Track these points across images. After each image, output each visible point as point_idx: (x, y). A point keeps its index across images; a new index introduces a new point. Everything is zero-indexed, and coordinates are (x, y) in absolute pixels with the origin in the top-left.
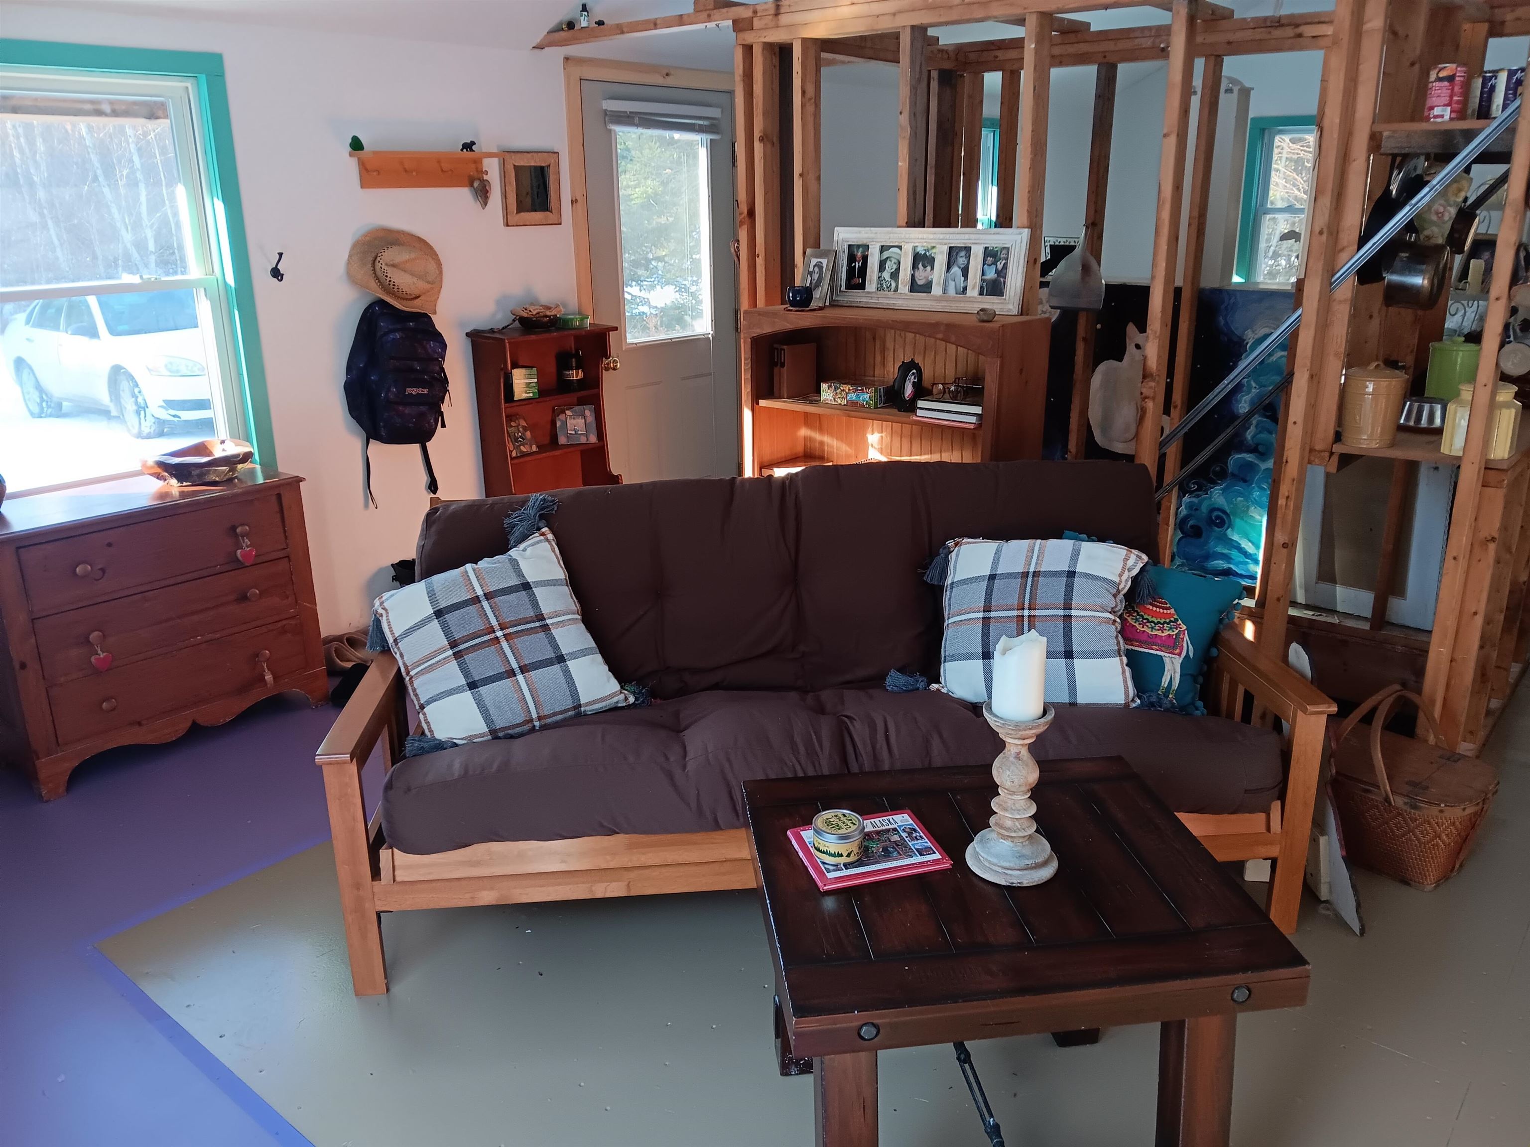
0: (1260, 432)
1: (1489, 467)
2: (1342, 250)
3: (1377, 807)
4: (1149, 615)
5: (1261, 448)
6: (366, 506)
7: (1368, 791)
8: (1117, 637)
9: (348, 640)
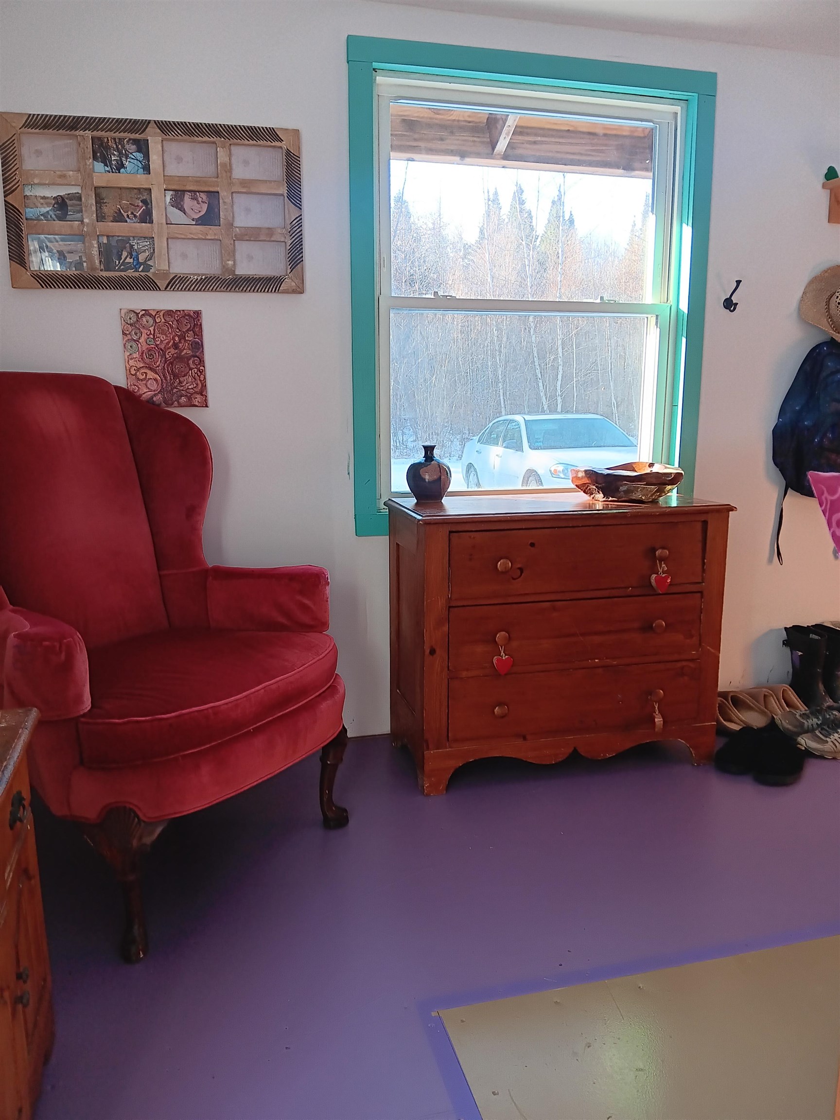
6: (770, 561)
9: (732, 697)
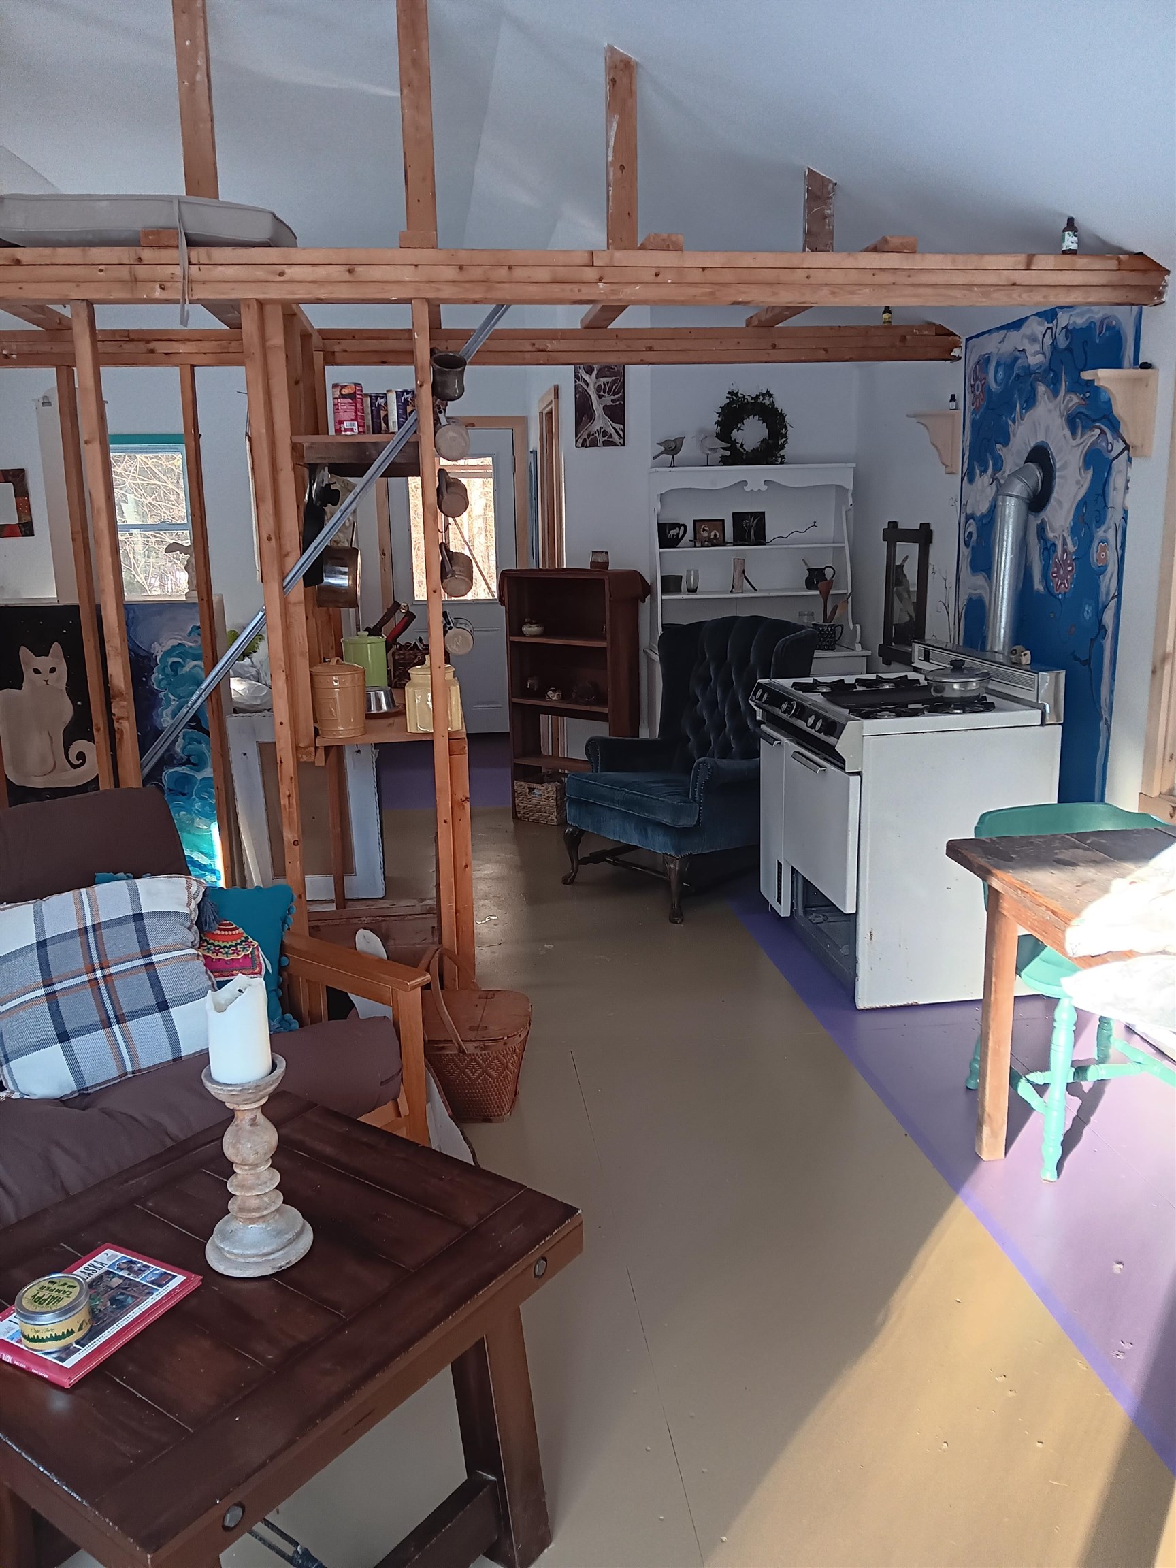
0: (189, 744)
1: (452, 737)
2: (287, 555)
3: (453, 1061)
4: (219, 941)
5: (192, 759)
7: (443, 1048)
8: (206, 972)
